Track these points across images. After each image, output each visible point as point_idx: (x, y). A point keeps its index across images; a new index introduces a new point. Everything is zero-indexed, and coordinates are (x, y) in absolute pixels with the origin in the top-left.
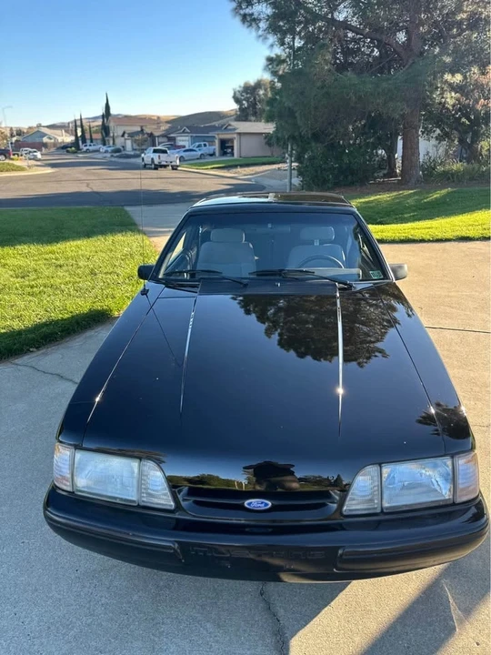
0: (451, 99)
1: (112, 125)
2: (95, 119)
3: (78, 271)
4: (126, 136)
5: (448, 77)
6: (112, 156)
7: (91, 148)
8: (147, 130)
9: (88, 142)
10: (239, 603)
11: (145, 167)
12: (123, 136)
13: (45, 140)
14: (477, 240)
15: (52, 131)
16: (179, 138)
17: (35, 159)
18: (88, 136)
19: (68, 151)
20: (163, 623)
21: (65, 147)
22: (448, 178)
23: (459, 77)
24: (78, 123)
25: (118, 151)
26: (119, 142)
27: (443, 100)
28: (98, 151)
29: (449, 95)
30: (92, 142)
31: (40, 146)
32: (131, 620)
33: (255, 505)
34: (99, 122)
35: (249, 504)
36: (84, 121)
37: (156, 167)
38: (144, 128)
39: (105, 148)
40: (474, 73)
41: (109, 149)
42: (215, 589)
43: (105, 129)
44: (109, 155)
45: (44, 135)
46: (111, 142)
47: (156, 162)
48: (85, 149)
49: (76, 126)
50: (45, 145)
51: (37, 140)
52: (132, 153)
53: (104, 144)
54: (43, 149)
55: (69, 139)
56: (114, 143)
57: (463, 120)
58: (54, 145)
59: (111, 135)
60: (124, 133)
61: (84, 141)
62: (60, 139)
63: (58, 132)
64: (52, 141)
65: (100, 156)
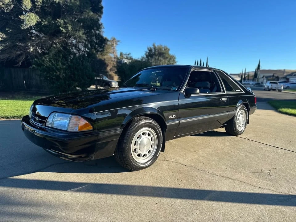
1: (259, 73)
2: (251, 72)
4: (264, 78)
8: (276, 75)
9: (246, 80)
11: (265, 90)
16: (291, 78)
18: (247, 78)
26: (261, 80)
30: (248, 80)
34: (253, 73)
37: (269, 90)
38: (275, 74)
39: (253, 83)
43: (255, 75)
47: (270, 87)
53: (253, 81)
56: (258, 81)
59: (258, 77)
60: (264, 76)
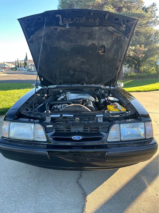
0: (132, 54)
1: (27, 62)
2: (22, 61)
3: (15, 97)
5: (130, 47)
6: (27, 71)
7: (20, 69)
9: (20, 67)
10: (69, 185)
12: (31, 65)
13: (6, 66)
14: (142, 91)
15: (8, 64)
17: (2, 71)
18: (20, 65)
19: (13, 70)
20: (40, 192)
21: (12, 69)
22: (132, 77)
23: (134, 48)
24: (17, 62)
25: (29, 70)
26: (30, 67)
27: (129, 54)
28: (23, 70)
29: (131, 52)
30: (21, 67)
31: (4, 68)
32: (28, 191)
33: (76, 138)
34: (24, 62)
35: (74, 138)
36: (19, 62)
39: (25, 69)
40: (138, 47)
41: (26, 69)
42: (60, 181)
43: (25, 64)
44: (26, 71)
45: (6, 65)
46: (27, 68)
48: (19, 69)
49: (16, 63)
50: (6, 68)
51: (3, 66)
52: (34, 71)
53: (25, 68)
54: (5, 69)
55: (14, 66)
57: (135, 61)
58: (9, 68)
59: (27, 65)
61: (18, 67)
62: (11, 66)
63: (10, 64)
64: (8, 67)
65: (23, 71)
